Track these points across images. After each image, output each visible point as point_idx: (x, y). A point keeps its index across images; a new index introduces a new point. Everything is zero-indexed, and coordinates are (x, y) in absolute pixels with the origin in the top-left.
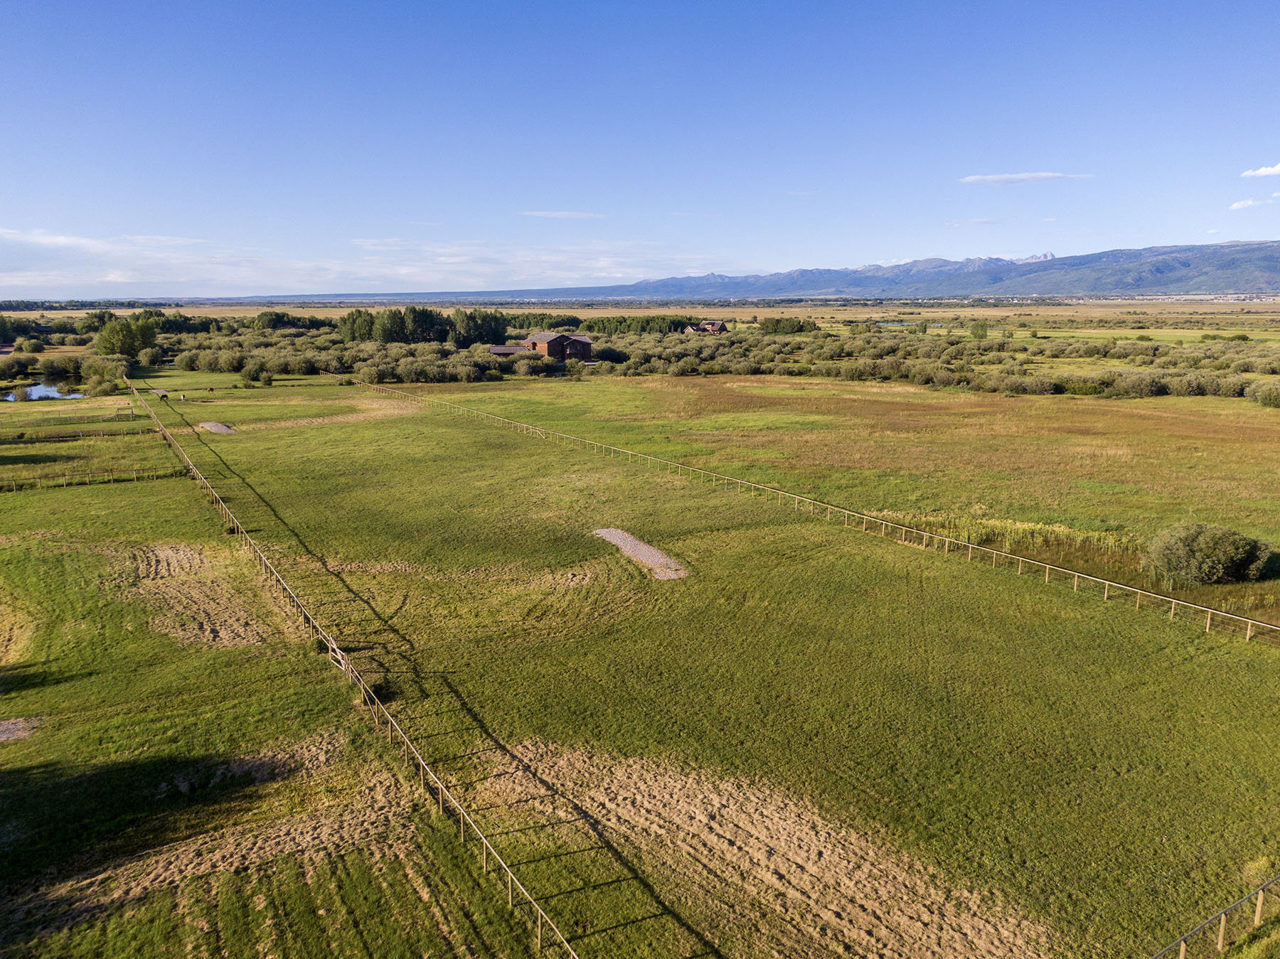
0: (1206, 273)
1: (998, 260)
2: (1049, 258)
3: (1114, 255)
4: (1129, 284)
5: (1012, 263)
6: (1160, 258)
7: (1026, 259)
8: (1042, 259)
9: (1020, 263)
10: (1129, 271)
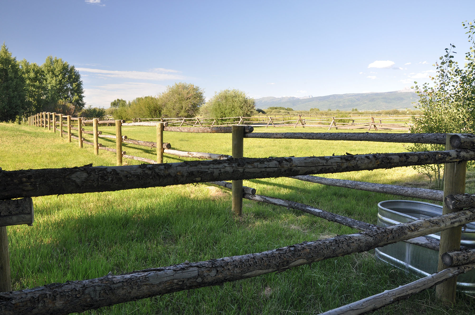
0: (365, 103)
1: (293, 98)
2: (311, 97)
3: (334, 96)
4: (341, 107)
5: (299, 99)
6: (350, 97)
7: (303, 97)
8: (309, 97)
9: (301, 99)
10: (340, 102)
